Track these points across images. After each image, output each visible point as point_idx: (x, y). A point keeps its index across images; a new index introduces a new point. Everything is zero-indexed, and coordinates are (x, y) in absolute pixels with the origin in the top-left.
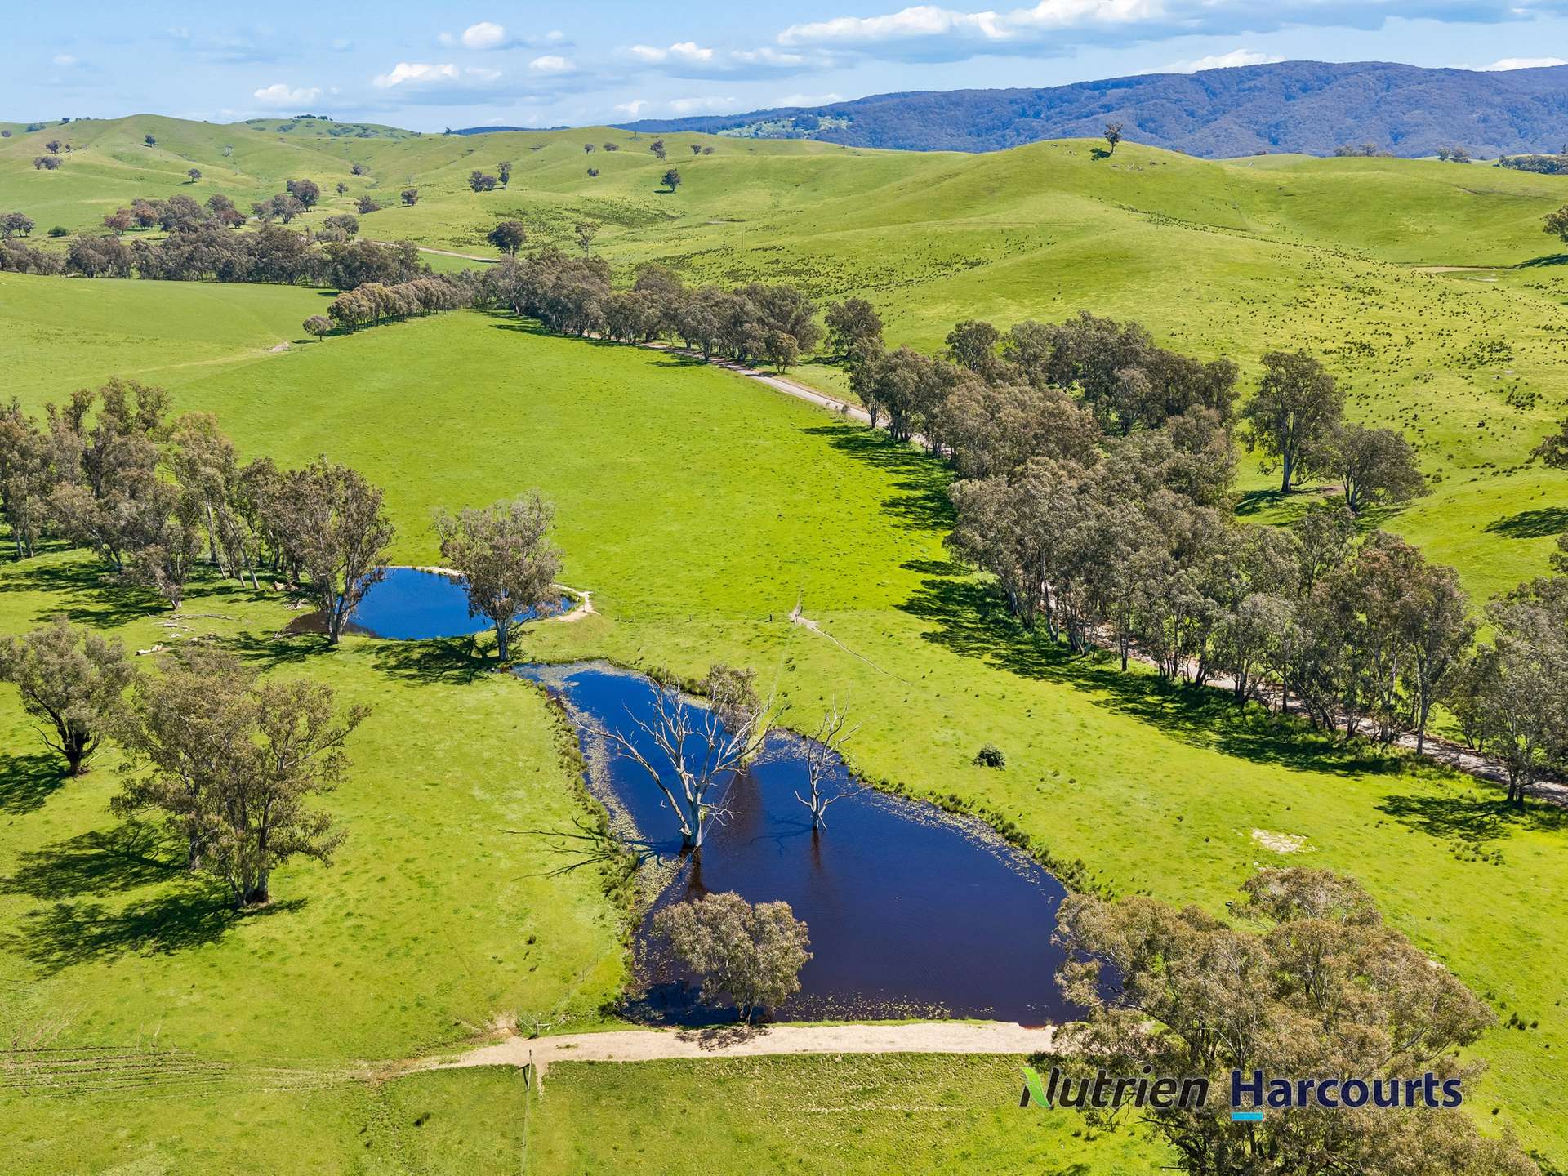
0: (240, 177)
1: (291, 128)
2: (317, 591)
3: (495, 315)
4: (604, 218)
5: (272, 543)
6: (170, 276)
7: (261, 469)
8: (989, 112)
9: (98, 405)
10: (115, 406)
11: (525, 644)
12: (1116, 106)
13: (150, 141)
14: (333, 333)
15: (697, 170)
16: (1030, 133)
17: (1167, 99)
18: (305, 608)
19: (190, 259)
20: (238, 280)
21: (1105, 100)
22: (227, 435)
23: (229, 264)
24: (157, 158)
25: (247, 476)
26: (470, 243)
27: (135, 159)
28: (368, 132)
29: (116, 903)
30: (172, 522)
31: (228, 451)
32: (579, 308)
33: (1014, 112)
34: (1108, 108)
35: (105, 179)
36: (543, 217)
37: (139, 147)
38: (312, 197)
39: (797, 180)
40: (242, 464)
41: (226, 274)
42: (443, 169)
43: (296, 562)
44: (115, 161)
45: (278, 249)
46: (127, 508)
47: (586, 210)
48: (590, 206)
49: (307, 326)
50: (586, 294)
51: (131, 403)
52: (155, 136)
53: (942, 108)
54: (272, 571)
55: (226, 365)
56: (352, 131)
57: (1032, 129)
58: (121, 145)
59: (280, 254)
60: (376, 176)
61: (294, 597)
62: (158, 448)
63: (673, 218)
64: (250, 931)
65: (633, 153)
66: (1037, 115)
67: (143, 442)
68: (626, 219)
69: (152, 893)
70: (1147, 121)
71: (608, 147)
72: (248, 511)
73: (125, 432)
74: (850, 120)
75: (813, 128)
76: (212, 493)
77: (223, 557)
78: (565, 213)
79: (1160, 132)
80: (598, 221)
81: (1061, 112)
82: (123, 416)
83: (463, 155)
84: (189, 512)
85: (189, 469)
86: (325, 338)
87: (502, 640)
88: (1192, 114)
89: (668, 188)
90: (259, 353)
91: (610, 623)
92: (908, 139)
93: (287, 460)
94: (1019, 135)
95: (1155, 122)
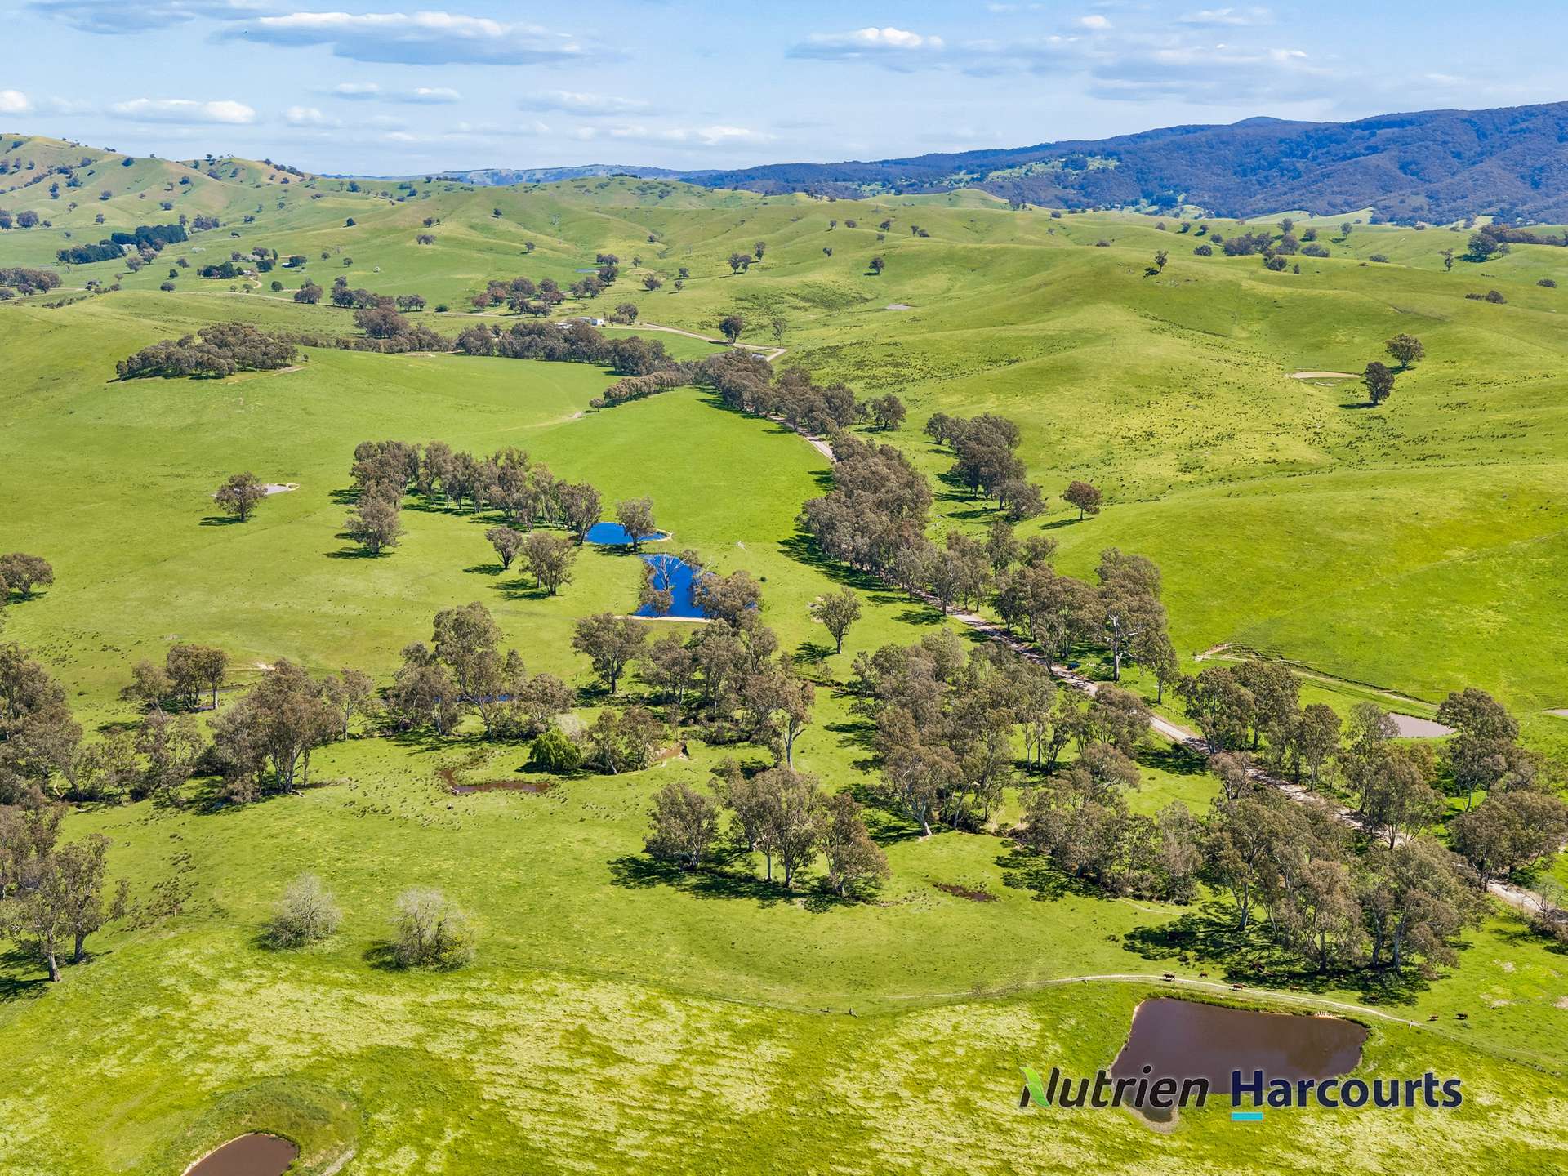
0: (564, 245)
1: (607, 185)
2: (577, 528)
3: (702, 390)
4: (814, 301)
5: (564, 511)
6: (518, 355)
7: (561, 484)
8: (1257, 152)
9: (503, 457)
10: (509, 457)
11: (643, 547)
12: (1382, 148)
13: (497, 213)
14: (606, 406)
15: (900, 255)
16: (1293, 174)
17: (1434, 141)
18: (574, 533)
19: (529, 346)
20: (557, 360)
21: (1372, 142)
22: (550, 471)
23: (552, 350)
24: (502, 228)
25: (557, 486)
26: (711, 326)
27: (486, 229)
28: (670, 189)
29: (521, 592)
30: (530, 502)
31: (551, 477)
32: (741, 395)
33: (1281, 152)
34: (1373, 150)
35: (466, 252)
36: (770, 301)
37: (489, 218)
38: (613, 275)
39: (974, 266)
40: (555, 481)
41: (551, 356)
42: (719, 239)
43: (572, 518)
44: (473, 232)
45: (582, 341)
46: (517, 496)
47: (803, 294)
48: (807, 290)
49: (591, 404)
50: (745, 388)
51: (516, 457)
52: (500, 208)
53: (1212, 147)
54: (563, 521)
55: (548, 427)
56: (656, 187)
57: (1296, 170)
58: (476, 217)
59: (583, 344)
60: (666, 243)
61: (570, 530)
62: (526, 474)
63: (867, 300)
64: (552, 598)
65: (866, 230)
66: (1304, 155)
67: (520, 471)
68: (828, 301)
69: (528, 591)
70: (1409, 164)
71: (850, 224)
72: (556, 498)
73: (513, 467)
74: (1119, 160)
75: (1081, 168)
76: (545, 492)
77: (547, 515)
78: (787, 298)
79: (1421, 175)
80: (808, 305)
81: (1328, 153)
82: (512, 461)
83: (736, 225)
84: (536, 498)
85: (538, 483)
86: (602, 410)
87: (635, 546)
88: (1458, 155)
89: (874, 271)
90: (566, 419)
91: (675, 543)
92: (1173, 178)
93: (572, 480)
94: (1282, 175)
95: (1417, 164)
